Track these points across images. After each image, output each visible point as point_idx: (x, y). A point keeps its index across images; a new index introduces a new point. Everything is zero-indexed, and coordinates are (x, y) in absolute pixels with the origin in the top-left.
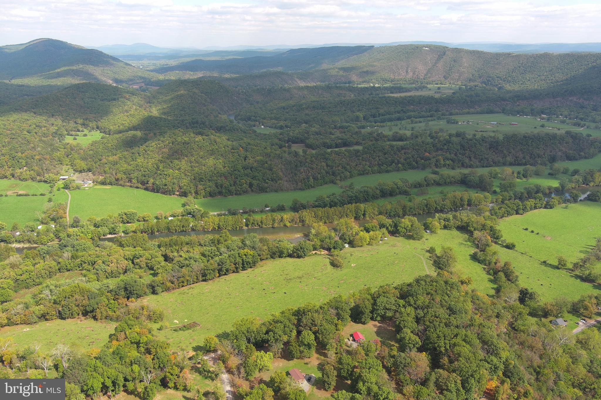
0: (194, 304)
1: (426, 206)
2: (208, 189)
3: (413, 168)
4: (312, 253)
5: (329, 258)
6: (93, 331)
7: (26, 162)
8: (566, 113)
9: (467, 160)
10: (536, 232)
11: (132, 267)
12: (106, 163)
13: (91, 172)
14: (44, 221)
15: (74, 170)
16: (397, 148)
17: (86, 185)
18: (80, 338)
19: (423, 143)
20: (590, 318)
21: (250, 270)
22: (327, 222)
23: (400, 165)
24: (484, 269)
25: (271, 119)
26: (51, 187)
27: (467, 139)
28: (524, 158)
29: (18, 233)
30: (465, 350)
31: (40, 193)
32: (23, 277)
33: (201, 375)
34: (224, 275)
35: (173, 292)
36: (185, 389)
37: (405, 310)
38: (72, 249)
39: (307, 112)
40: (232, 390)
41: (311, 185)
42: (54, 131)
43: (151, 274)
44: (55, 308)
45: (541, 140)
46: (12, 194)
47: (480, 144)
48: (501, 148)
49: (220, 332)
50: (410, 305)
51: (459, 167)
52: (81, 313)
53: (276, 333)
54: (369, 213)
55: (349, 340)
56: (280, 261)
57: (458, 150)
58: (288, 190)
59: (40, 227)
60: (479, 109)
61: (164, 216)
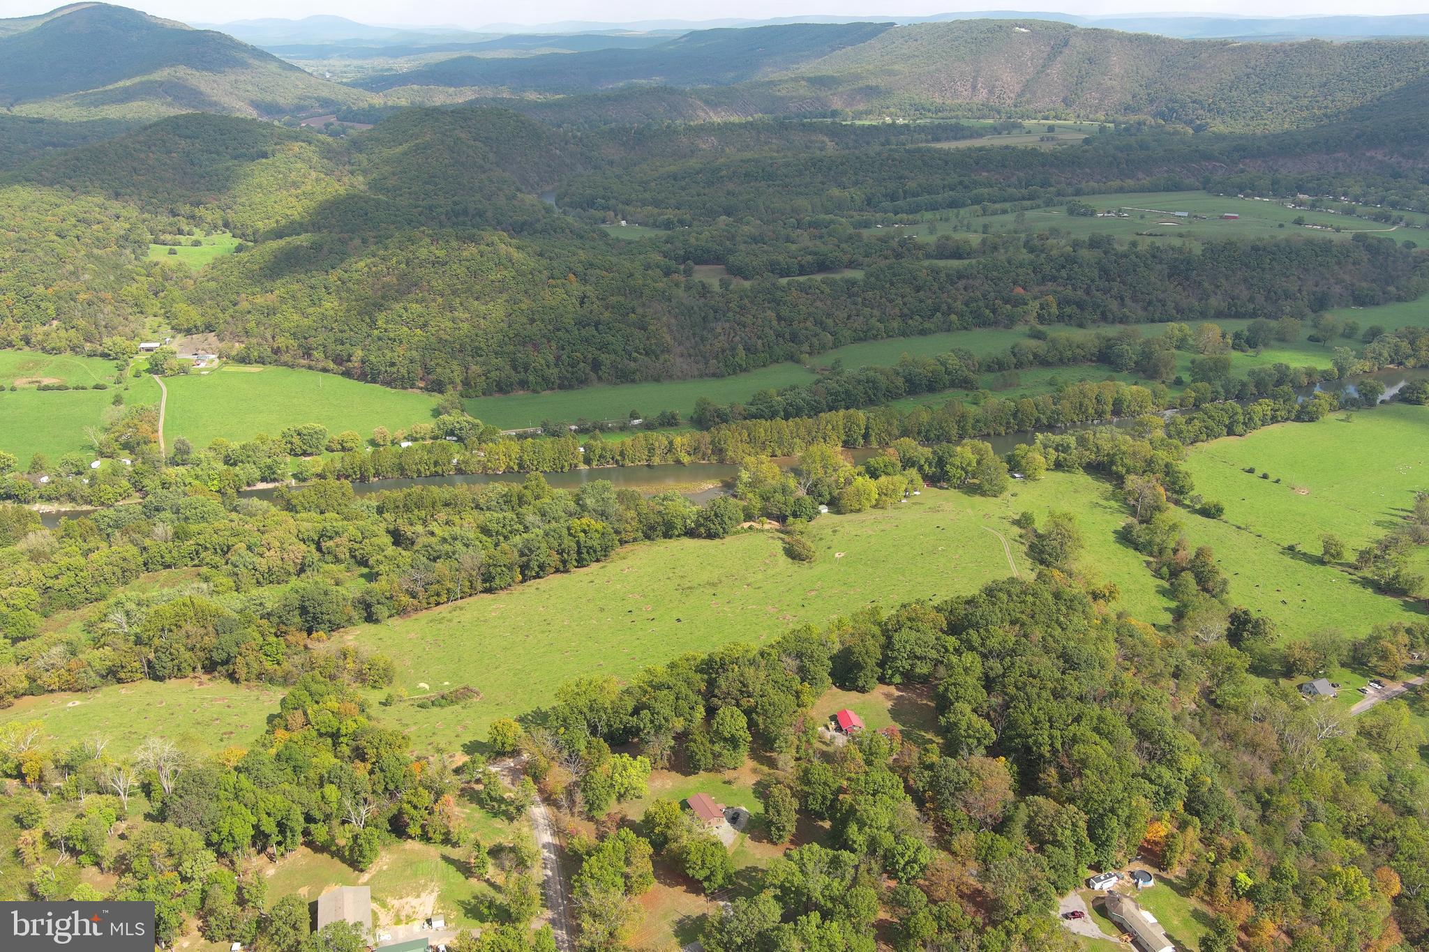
0: (464, 645)
1: (1015, 415)
2: (493, 375)
3: (985, 324)
4: (742, 528)
5: (782, 539)
6: (229, 707)
7: (57, 309)
8: (1357, 190)
9: (1114, 305)
10: (1273, 477)
11: (316, 559)
12: (249, 312)
13: (213, 334)
14: (105, 450)
15: (173, 328)
16: (948, 275)
17: (203, 365)
18: (199, 723)
19: (1009, 262)
20: (1393, 678)
21: (595, 567)
22: (778, 452)
23: (953, 317)
24: (1148, 564)
25: (644, 203)
26: (120, 369)
27: (1116, 255)
28: (1251, 300)
29: (45, 479)
30: (1099, 751)
31: (94, 383)
32: (60, 581)
33: (483, 807)
34: (535, 578)
35: (414, 616)
36: (447, 840)
37: (960, 660)
38: (174, 516)
39: (731, 186)
40: (556, 841)
41: (740, 366)
42: (122, 232)
43: (362, 576)
44: (139, 654)
45: (1293, 256)
46: (27, 386)
47: (1146, 266)
48: (1199, 275)
49: (528, 709)
50: (972, 648)
51: (1094, 321)
52: (199, 666)
53: (658, 713)
54: (876, 431)
55: (828, 729)
56: (666, 545)
57: (1093, 281)
58: (684, 377)
59: (96, 465)
60: (1146, 181)
61: (389, 438)
